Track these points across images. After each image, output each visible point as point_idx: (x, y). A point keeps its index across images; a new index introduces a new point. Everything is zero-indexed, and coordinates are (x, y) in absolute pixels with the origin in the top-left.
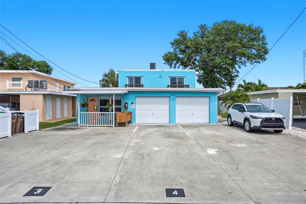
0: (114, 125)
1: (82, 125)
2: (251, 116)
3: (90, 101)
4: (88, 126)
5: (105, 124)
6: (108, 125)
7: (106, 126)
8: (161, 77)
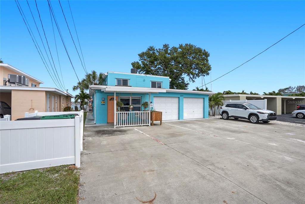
0: (150, 124)
1: (117, 126)
2: (258, 112)
3: (110, 100)
4: (125, 127)
5: (141, 124)
6: (144, 125)
7: (143, 126)
8: (144, 81)
